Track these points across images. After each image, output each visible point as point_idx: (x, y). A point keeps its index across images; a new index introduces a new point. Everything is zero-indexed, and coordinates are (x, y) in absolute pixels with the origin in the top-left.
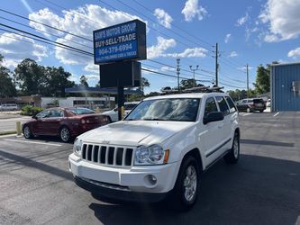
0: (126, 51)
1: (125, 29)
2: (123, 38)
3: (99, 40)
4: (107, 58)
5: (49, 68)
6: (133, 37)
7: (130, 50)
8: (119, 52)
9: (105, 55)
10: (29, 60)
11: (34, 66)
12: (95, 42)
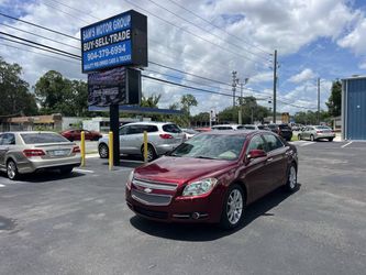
0: (119, 55)
1: (119, 24)
2: (115, 37)
3: (88, 41)
4: (96, 64)
5: (76, 82)
6: (127, 34)
7: (123, 54)
8: (110, 57)
9: (95, 60)
10: (54, 72)
11: (59, 80)
12: (83, 42)
